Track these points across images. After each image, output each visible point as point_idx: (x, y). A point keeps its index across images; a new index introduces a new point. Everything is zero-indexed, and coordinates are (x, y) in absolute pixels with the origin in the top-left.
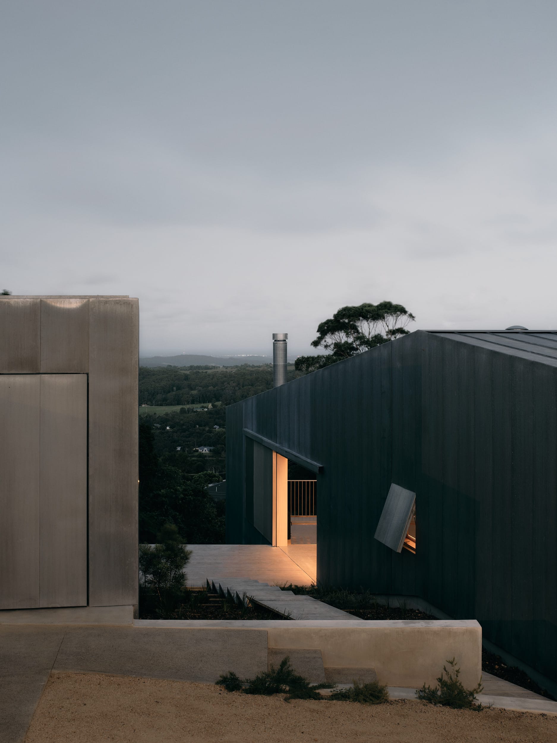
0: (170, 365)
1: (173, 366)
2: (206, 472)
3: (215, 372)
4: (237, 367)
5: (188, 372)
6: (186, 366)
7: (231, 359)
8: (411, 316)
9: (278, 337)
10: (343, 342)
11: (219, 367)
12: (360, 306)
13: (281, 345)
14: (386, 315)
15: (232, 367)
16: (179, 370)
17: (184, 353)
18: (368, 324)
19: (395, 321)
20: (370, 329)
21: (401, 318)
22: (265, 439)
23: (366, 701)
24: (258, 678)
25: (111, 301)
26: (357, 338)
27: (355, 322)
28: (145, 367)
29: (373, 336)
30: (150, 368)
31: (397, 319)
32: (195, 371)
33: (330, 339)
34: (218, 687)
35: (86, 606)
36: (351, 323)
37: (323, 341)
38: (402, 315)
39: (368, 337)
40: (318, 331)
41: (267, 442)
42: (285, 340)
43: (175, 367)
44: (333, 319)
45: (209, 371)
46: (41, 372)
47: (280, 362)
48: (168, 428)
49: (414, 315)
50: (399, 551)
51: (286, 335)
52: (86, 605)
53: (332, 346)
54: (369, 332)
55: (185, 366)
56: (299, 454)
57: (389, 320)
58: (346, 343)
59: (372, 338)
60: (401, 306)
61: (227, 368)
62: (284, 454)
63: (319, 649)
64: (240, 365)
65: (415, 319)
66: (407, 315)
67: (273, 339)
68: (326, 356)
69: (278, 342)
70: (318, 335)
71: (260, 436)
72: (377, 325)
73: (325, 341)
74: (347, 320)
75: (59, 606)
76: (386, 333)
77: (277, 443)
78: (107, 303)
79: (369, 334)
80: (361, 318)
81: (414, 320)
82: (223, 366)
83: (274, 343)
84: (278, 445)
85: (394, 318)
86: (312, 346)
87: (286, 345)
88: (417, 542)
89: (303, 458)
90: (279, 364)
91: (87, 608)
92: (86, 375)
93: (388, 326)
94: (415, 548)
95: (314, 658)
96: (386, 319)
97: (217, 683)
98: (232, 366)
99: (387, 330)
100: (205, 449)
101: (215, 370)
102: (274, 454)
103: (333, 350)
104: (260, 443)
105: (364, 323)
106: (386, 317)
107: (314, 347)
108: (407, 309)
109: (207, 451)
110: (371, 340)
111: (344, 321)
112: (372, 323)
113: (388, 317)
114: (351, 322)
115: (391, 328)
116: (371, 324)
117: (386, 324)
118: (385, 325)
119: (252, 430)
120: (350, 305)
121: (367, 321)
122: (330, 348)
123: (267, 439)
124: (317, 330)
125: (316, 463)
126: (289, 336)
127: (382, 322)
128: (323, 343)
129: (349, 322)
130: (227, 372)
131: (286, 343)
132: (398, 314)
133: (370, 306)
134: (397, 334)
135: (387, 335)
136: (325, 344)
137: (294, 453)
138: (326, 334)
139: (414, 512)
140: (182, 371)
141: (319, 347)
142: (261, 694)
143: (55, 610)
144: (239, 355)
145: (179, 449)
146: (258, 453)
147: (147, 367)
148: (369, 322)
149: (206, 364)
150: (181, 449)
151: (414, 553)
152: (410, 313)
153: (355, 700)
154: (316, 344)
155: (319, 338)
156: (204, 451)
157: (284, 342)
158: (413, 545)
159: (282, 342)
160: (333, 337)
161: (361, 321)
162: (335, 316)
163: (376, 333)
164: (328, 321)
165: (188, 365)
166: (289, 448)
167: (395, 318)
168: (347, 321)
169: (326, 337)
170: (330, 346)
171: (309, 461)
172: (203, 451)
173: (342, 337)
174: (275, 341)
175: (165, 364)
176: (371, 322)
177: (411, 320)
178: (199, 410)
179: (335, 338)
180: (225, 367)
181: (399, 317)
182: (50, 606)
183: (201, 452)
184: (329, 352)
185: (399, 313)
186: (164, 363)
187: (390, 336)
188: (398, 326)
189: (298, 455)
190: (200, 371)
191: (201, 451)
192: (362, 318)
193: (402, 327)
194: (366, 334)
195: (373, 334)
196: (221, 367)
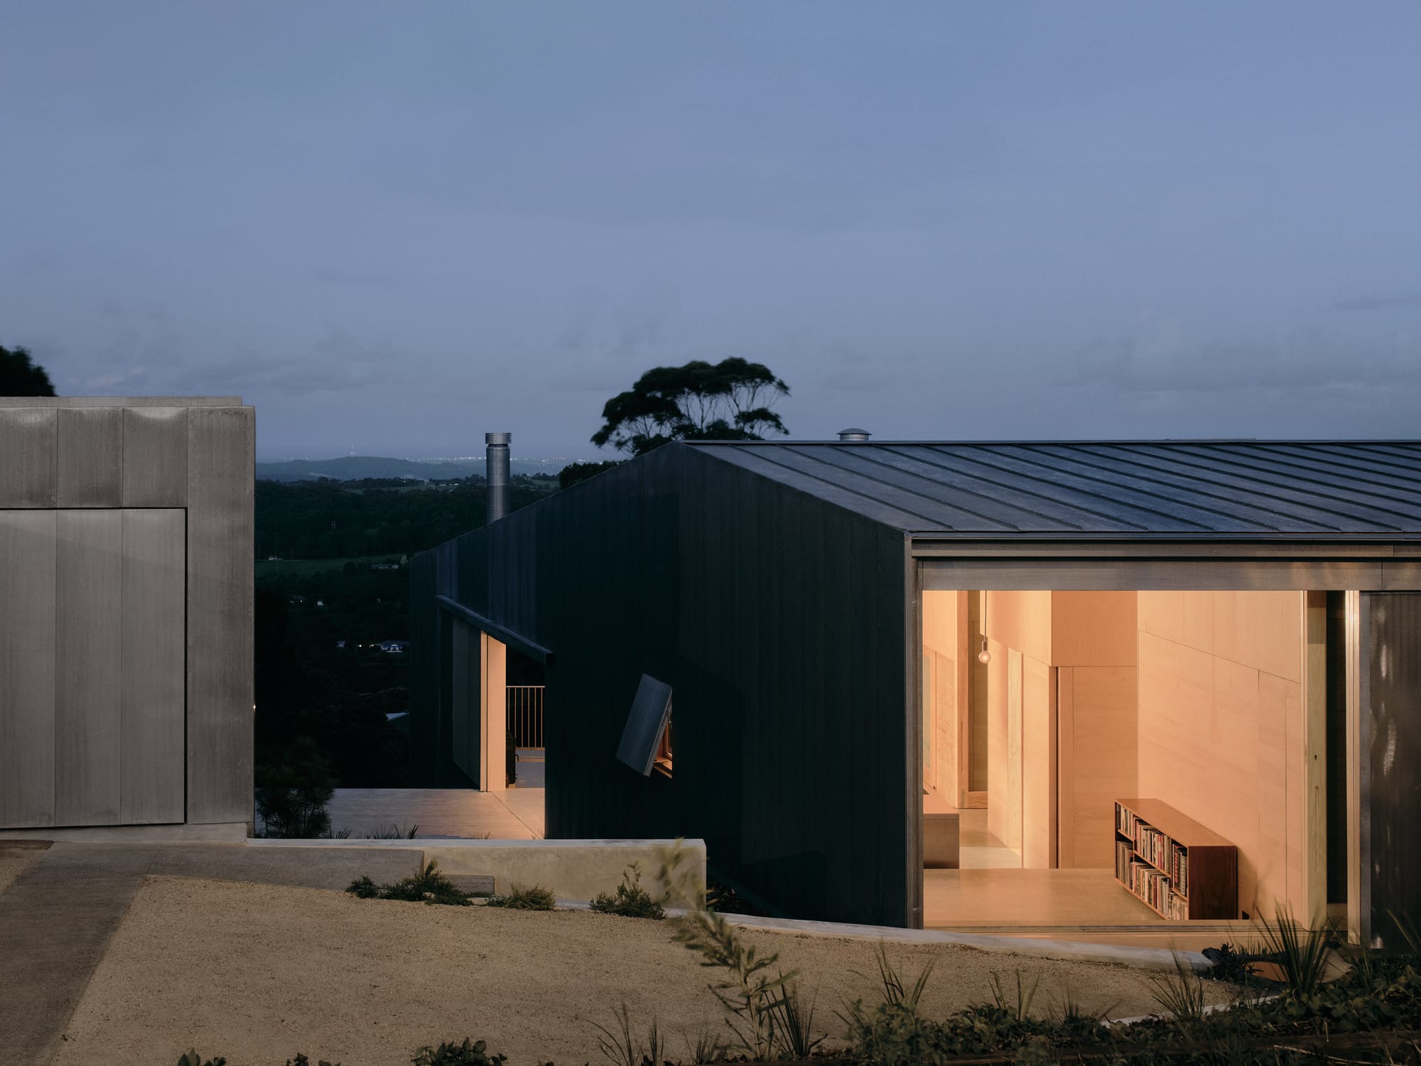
0: (325, 478)
1: (329, 479)
2: (392, 689)
3: (414, 490)
4: (457, 480)
5: (359, 492)
6: (357, 480)
7: (446, 465)
8: (782, 386)
9: (494, 439)
10: (652, 435)
11: (423, 481)
12: (684, 367)
13: (498, 452)
14: (734, 384)
15: (447, 482)
16: (343, 487)
17: (352, 453)
18: (700, 401)
19: (751, 395)
20: (703, 410)
21: (764, 390)
22: (469, 611)
23: (524, 907)
24: (398, 885)
25: (217, 410)
26: (678, 430)
27: (676, 397)
28: (274, 480)
29: (709, 425)
30: (285, 483)
31: (755, 391)
32: (374, 489)
33: (626, 431)
34: (349, 894)
35: (182, 824)
36: (669, 398)
37: (615, 433)
38: (763, 385)
39: (700, 427)
40: (604, 415)
41: (472, 617)
42: (506, 445)
43: (334, 481)
44: (634, 392)
45: (403, 490)
46: (124, 506)
47: (498, 482)
48: (320, 603)
49: (787, 384)
50: (648, 773)
51: (508, 437)
52: (183, 822)
53: (630, 444)
54: (702, 417)
55: (354, 480)
56: (520, 634)
57: (740, 395)
58: (658, 437)
59: (708, 428)
60: (763, 366)
61: (437, 482)
62: (500, 637)
63: (491, 875)
64: (464, 478)
65: (790, 392)
66: (774, 383)
67: (486, 443)
68: (620, 462)
69: (495, 448)
70: (605, 422)
71: (462, 607)
72: (716, 402)
73: (618, 434)
74: (660, 393)
75: (147, 823)
76: (734, 419)
77: (487, 618)
78: (212, 413)
79: (702, 421)
80: (686, 390)
81: (786, 393)
82: (431, 480)
83: (488, 450)
84: (488, 621)
85: (749, 390)
86: (594, 443)
87: (509, 453)
88: (673, 760)
89: (526, 641)
90: (495, 485)
91: (185, 826)
92: (183, 511)
93: (738, 406)
94: (671, 769)
95: (483, 883)
96: (734, 393)
97: (348, 890)
98: (447, 479)
99: (736, 412)
100: (393, 645)
101: (414, 488)
102: (484, 637)
103: (633, 451)
104: (463, 618)
105: (692, 399)
106: (734, 388)
107: (597, 447)
108: (774, 373)
109: (397, 649)
110: (705, 431)
111: (654, 396)
112: (708, 398)
113: (738, 389)
114: (667, 397)
115: (743, 408)
116: (706, 402)
117: (735, 401)
118: (732, 402)
119: (451, 598)
120: (666, 364)
121: (699, 395)
122: (626, 447)
123: (472, 612)
124: (602, 412)
125: (543, 649)
126: (513, 438)
127: (726, 397)
128: (613, 437)
129: (664, 396)
130: (438, 491)
131: (509, 450)
132: (757, 382)
133: (703, 366)
134: (756, 421)
135: (737, 422)
136: (617, 438)
137: (512, 633)
138: (620, 422)
139: (669, 716)
140: (347, 490)
141: (606, 446)
142: (399, 899)
143: (141, 828)
144: (462, 458)
145: (341, 645)
146: (459, 635)
147: (278, 481)
148: (701, 397)
149: (396, 476)
150: (345, 645)
151: (671, 777)
152: (780, 380)
153: (511, 906)
154: (600, 439)
155: (605, 427)
156: (392, 649)
157: (505, 448)
158: (669, 765)
159: (501, 448)
160: (634, 427)
161: (686, 394)
162: (637, 386)
163: (716, 419)
164: (624, 396)
165: (360, 477)
166: (506, 626)
167: (751, 389)
168: (659, 395)
169: (620, 426)
170: (626, 442)
171: (533, 644)
172: (389, 649)
173: (650, 427)
174: (490, 445)
175: (315, 475)
176: (705, 396)
177: (782, 393)
178: (382, 568)
179: (637, 427)
180: (434, 481)
181: (760, 388)
182: (135, 823)
183: (384, 651)
184: (625, 455)
185: (758, 380)
186: (312, 474)
187: (742, 424)
188: (757, 405)
189: (517, 636)
190: (385, 489)
191: (386, 649)
192: (689, 389)
193: (765, 406)
194: (697, 421)
195: (710, 419)
196: (426, 481)
